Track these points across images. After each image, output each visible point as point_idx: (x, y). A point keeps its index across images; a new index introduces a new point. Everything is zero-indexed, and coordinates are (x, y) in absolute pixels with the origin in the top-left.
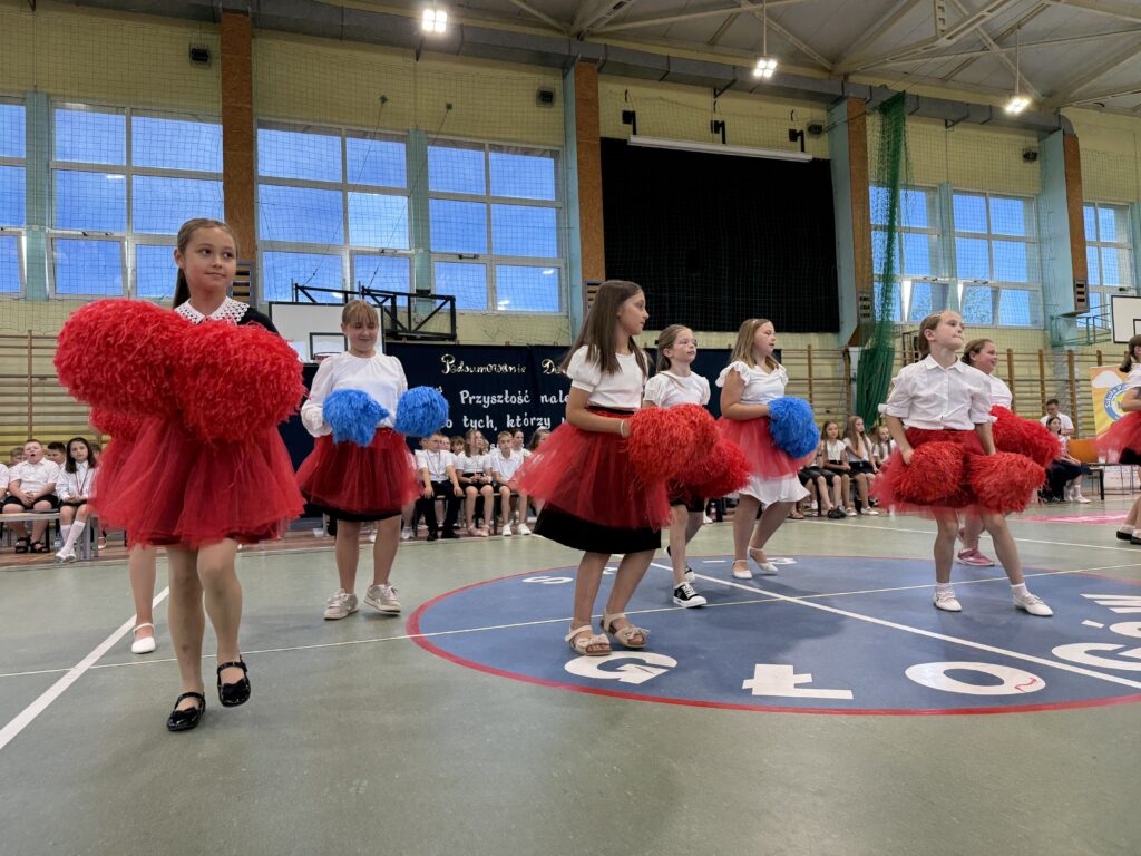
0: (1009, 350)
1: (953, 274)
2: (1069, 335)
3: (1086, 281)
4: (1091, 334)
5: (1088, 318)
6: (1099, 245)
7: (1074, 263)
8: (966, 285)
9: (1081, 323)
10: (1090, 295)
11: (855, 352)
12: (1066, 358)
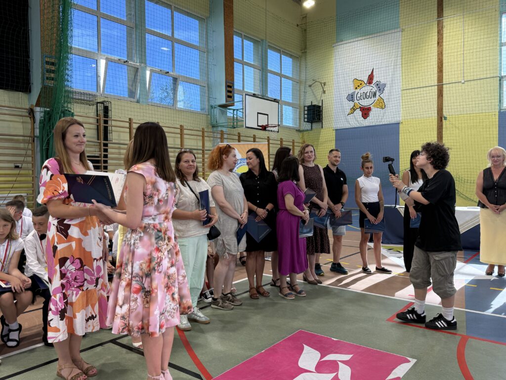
0: (181, 126)
1: (143, 60)
2: (221, 120)
3: (233, 84)
4: (235, 121)
5: (234, 110)
6: (244, 63)
7: (226, 70)
8: (152, 71)
9: (230, 114)
10: (236, 95)
11: (39, 113)
12: (219, 136)
